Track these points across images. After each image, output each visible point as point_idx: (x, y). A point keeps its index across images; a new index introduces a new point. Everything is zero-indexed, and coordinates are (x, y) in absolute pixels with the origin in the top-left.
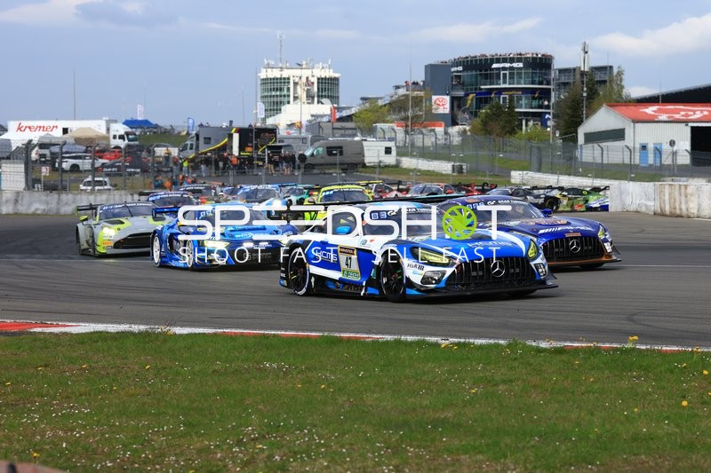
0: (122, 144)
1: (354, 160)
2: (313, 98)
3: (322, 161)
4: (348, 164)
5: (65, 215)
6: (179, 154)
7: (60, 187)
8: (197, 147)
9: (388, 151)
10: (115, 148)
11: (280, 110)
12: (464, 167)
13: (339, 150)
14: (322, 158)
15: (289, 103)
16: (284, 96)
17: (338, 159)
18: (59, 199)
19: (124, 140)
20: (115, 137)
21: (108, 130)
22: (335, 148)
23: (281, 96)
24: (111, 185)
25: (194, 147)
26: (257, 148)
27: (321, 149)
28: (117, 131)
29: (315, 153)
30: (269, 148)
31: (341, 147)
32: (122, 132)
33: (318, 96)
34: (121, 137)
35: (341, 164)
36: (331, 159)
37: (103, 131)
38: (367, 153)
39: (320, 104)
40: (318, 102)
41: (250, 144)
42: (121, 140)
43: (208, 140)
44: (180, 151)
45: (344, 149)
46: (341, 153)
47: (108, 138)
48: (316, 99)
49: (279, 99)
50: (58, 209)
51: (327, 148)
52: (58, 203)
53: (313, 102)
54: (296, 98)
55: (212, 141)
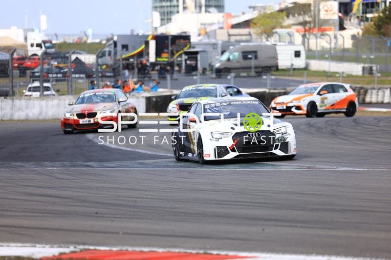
0: (39, 52)
1: (269, 63)
2: (200, 7)
3: (237, 65)
4: (263, 68)
5: (18, 120)
6: (97, 61)
7: (11, 92)
8: (116, 53)
9: (297, 54)
10: (33, 55)
11: (170, 19)
12: (374, 68)
13: (253, 54)
14: (238, 62)
15: (178, 12)
16: (174, 6)
17: (253, 63)
18: (13, 105)
19: (41, 47)
20: (32, 45)
21: (26, 38)
22: (250, 52)
23: (171, 6)
24: (54, 91)
25: (112, 54)
26: (173, 54)
27: (236, 54)
28: (35, 39)
29: (231, 57)
30: (186, 53)
31: (255, 52)
32: (39, 42)
33: (206, 6)
34: (39, 45)
35: (256, 67)
36: (246, 63)
37: (21, 40)
38: (279, 57)
39: (207, 14)
40: (206, 11)
41: (166, 51)
42: (39, 48)
43: (125, 47)
44: (98, 57)
45: (259, 54)
46: (256, 57)
47: (26, 46)
48: (203, 9)
49: (169, 9)
50: (12, 114)
51: (243, 52)
52: (12, 109)
53: (200, 12)
54: (185, 8)
55: (130, 48)
